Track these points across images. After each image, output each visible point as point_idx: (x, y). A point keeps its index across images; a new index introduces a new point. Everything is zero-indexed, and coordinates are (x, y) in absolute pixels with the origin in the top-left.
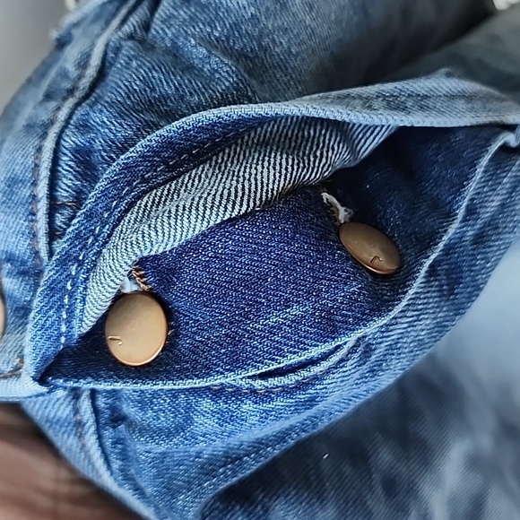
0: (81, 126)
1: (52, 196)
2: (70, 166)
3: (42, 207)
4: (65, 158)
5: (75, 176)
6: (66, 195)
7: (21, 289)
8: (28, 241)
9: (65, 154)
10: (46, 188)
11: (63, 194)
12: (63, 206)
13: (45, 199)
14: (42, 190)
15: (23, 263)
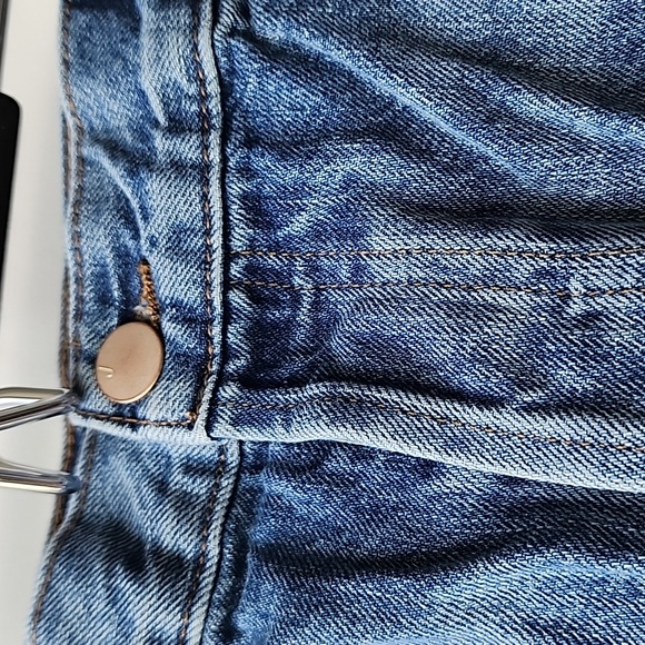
0: (243, 170)
1: (226, 246)
2: (240, 214)
3: (218, 257)
4: (234, 207)
5: (246, 225)
6: (240, 244)
7: (185, 336)
8: (200, 289)
9: (233, 202)
10: (221, 239)
11: (237, 244)
12: (237, 255)
13: (220, 248)
14: (216, 240)
15: (192, 310)
